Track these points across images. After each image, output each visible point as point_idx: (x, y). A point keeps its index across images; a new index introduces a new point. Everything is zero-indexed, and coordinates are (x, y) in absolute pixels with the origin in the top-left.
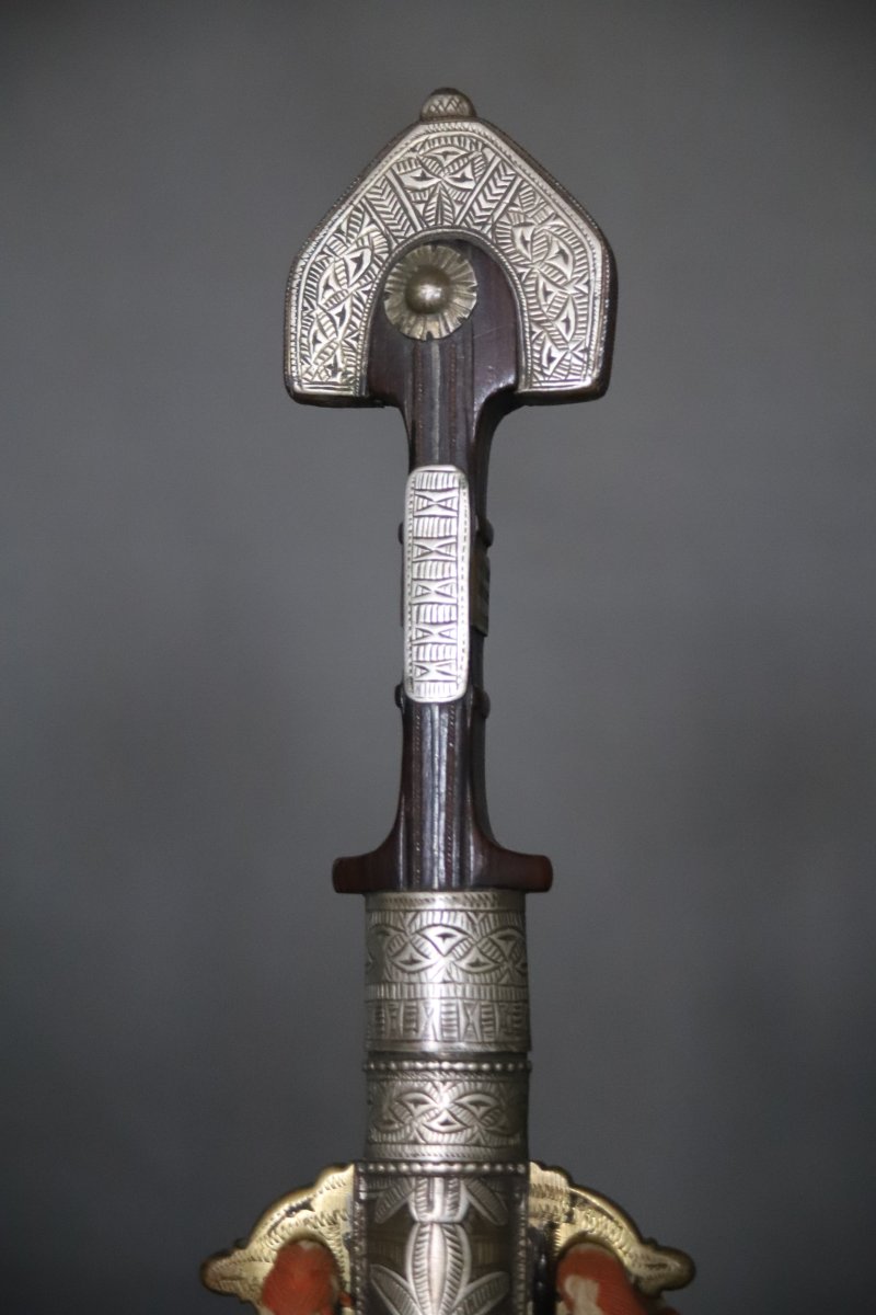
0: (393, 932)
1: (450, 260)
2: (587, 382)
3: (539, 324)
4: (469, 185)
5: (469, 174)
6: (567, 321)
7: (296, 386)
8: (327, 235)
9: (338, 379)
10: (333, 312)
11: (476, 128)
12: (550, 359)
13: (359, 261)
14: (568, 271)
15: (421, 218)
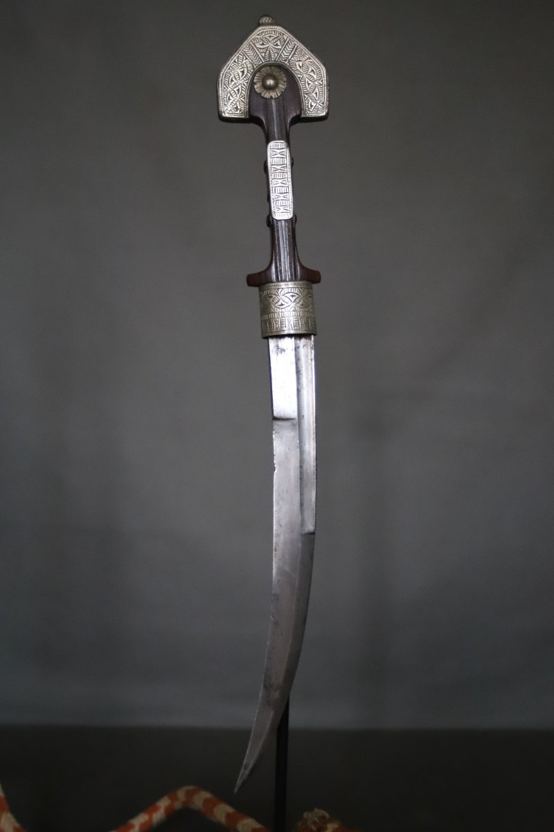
0: (274, 296)
1: (276, 72)
2: (324, 114)
3: (307, 94)
4: (280, 47)
5: (279, 44)
6: (316, 93)
7: (223, 115)
8: (231, 63)
9: (238, 112)
10: (235, 90)
11: (279, 29)
12: (312, 106)
13: (243, 72)
14: (315, 77)
15: (264, 58)
